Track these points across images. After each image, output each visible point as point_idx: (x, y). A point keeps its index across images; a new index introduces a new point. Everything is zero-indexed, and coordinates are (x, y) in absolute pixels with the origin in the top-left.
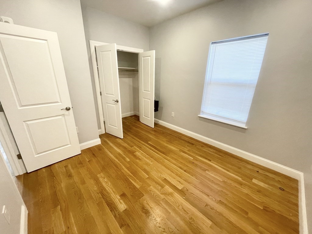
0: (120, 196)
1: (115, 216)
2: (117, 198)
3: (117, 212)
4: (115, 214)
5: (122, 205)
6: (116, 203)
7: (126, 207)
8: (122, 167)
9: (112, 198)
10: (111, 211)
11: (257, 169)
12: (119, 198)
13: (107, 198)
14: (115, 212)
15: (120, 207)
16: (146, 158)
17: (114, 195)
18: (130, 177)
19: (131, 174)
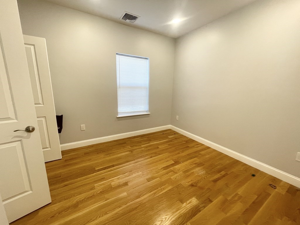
0: (183, 204)
1: (204, 207)
2: (186, 206)
3: (200, 205)
4: (203, 207)
5: (193, 201)
6: (191, 207)
7: (194, 198)
8: (138, 202)
9: (186, 212)
10: (200, 211)
11: (162, 133)
12: (185, 204)
13: (187, 217)
14: (200, 207)
15: (195, 203)
16: (129, 176)
17: (182, 209)
18: (156, 194)
19: (152, 193)
